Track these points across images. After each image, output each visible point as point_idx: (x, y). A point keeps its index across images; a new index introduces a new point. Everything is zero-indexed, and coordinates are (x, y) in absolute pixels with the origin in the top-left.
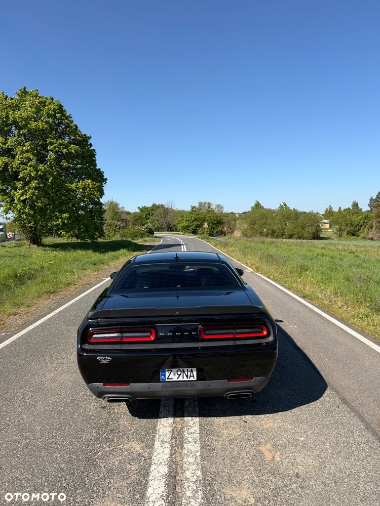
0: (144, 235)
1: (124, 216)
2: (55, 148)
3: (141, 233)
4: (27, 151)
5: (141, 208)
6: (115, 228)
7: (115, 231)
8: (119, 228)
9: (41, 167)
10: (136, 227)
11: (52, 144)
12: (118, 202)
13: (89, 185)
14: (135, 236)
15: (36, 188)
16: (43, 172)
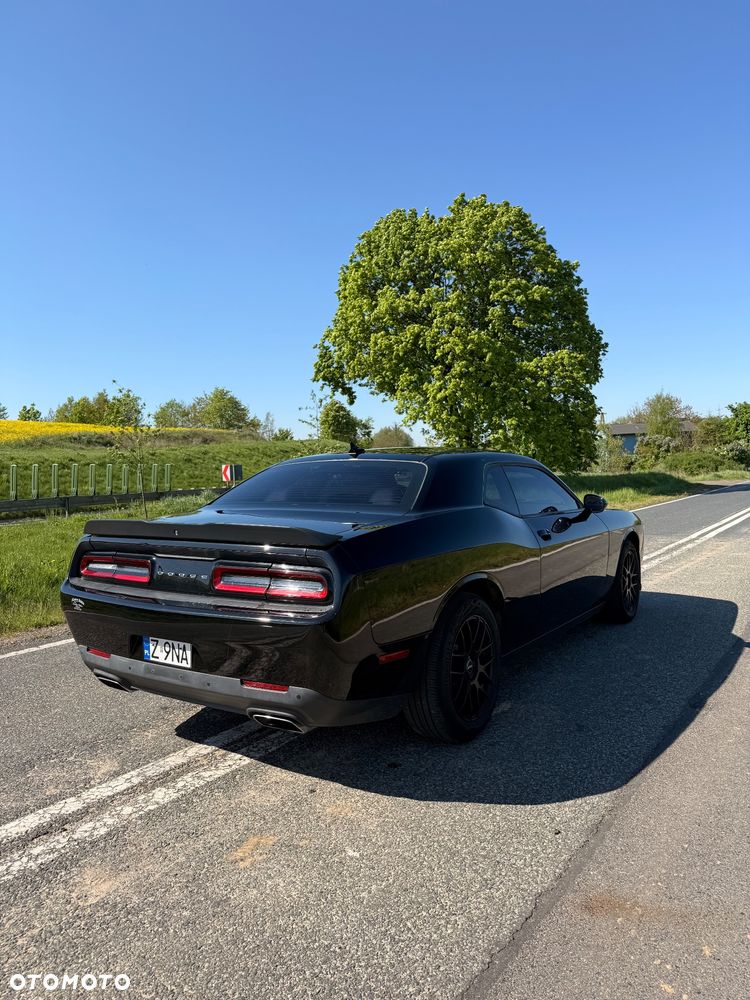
0: (722, 463)
1: (687, 427)
2: (501, 295)
3: (715, 461)
4: (453, 309)
5: (735, 406)
6: (656, 451)
7: (657, 458)
8: (667, 451)
9: (473, 335)
10: (708, 449)
11: (497, 288)
12: (675, 395)
13: (562, 359)
14: (699, 466)
15: (462, 376)
16: (477, 345)
